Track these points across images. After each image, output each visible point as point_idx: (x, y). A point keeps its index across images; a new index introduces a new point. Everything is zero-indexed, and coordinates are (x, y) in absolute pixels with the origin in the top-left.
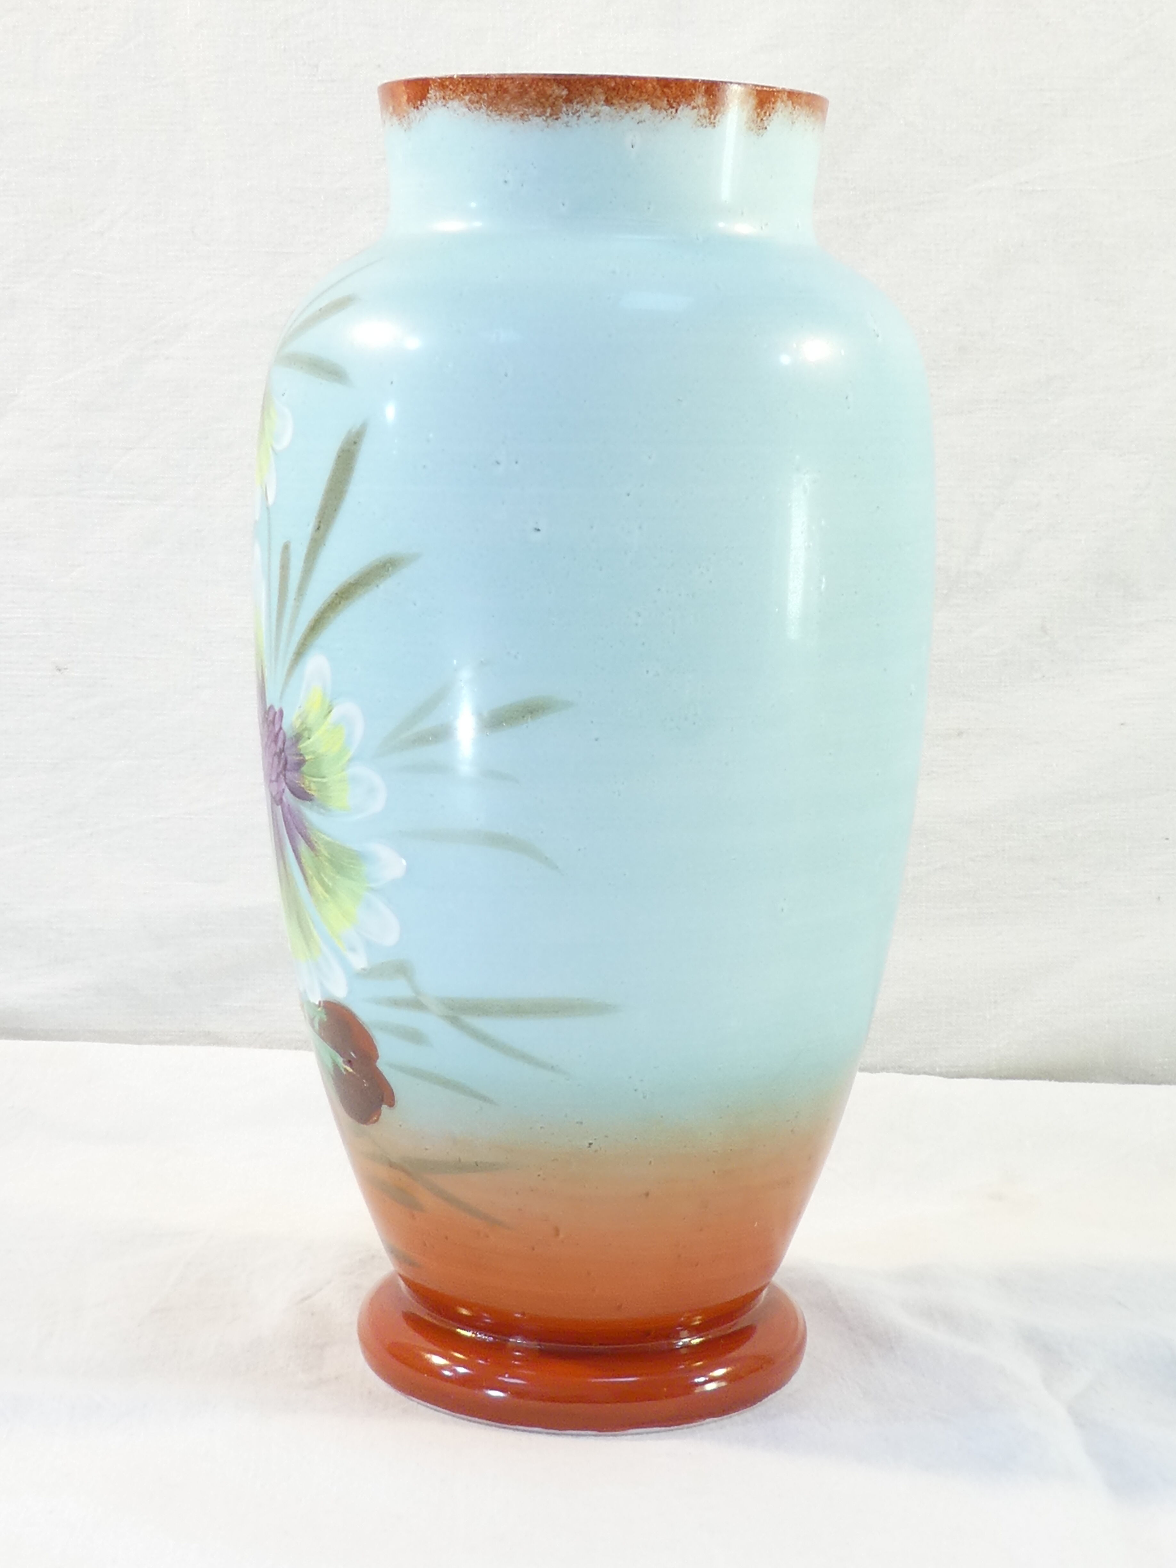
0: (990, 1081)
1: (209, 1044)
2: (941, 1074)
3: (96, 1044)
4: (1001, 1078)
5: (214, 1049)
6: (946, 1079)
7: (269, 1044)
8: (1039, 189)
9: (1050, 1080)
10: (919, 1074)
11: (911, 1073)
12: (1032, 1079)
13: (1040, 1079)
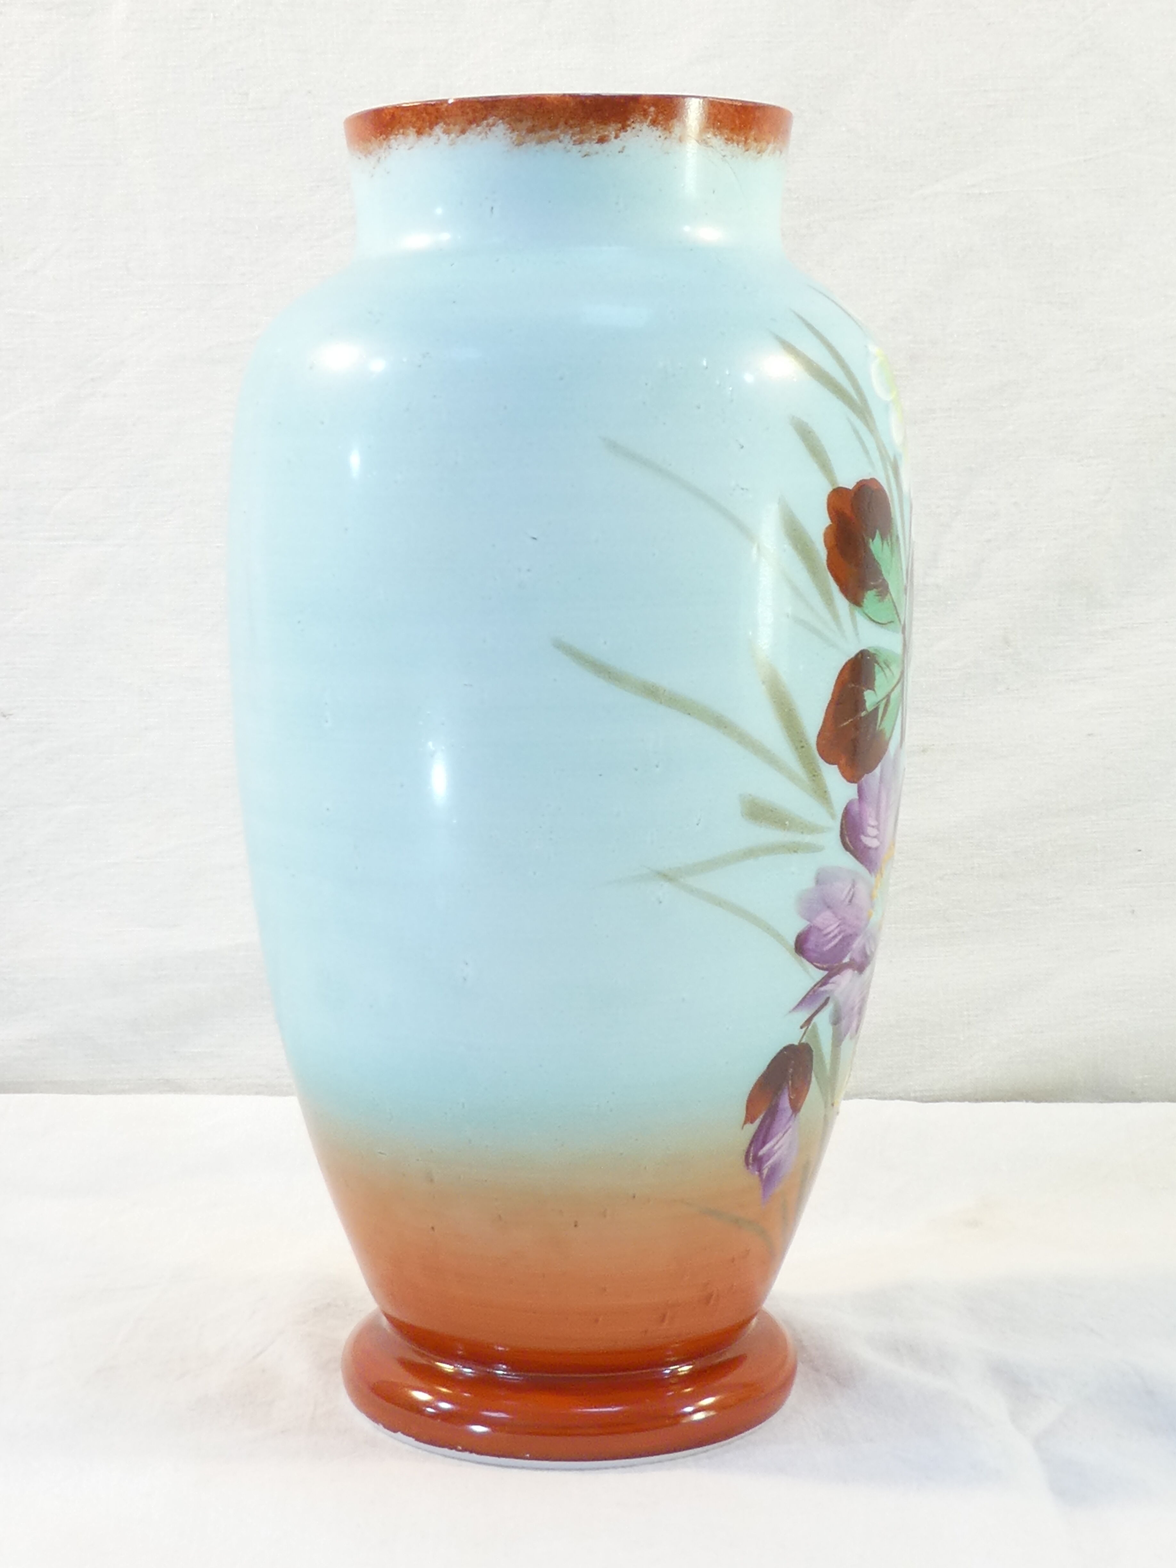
0: (966, 1105)
1: (169, 1091)
2: (915, 1099)
3: (51, 1095)
4: (977, 1101)
5: (171, 1096)
6: (921, 1104)
7: (228, 1091)
8: (986, 192)
9: (1027, 1101)
10: (893, 1099)
11: (885, 1099)
12: (1008, 1101)
13: (1016, 1100)
